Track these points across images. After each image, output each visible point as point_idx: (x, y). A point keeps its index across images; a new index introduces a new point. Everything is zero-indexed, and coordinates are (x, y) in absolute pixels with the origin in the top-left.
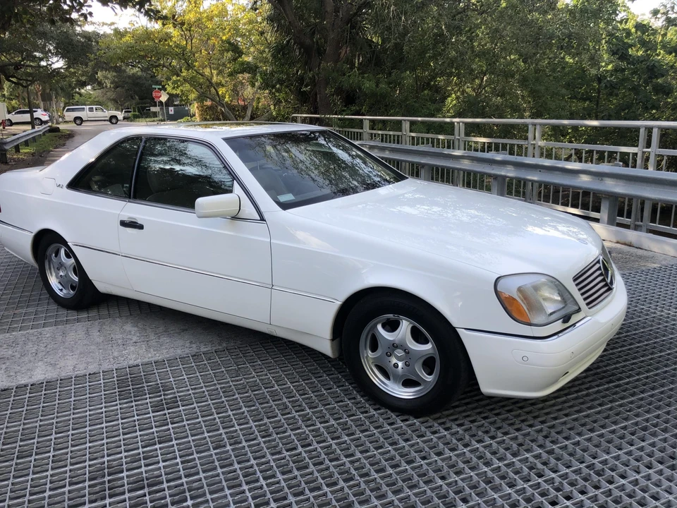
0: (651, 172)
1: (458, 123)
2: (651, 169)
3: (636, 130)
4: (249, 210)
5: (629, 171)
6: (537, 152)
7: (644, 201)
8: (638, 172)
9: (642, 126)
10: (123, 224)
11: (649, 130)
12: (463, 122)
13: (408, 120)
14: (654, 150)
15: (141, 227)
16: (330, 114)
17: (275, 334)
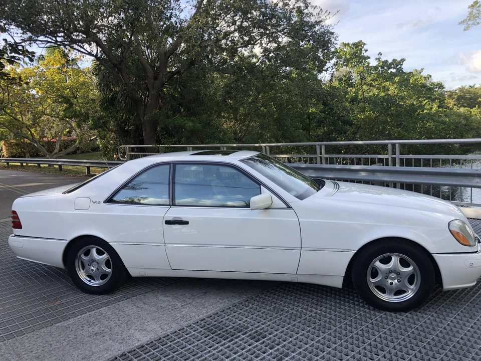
0: (398, 167)
1: (265, 147)
2: (398, 166)
3: (386, 145)
4: (278, 202)
5: (385, 168)
6: (324, 161)
7: (396, 184)
8: (390, 168)
9: (389, 143)
10: (168, 222)
11: (394, 145)
12: (268, 146)
13: (225, 146)
14: (398, 156)
15: (187, 223)
16: (159, 144)
17: (296, 281)
